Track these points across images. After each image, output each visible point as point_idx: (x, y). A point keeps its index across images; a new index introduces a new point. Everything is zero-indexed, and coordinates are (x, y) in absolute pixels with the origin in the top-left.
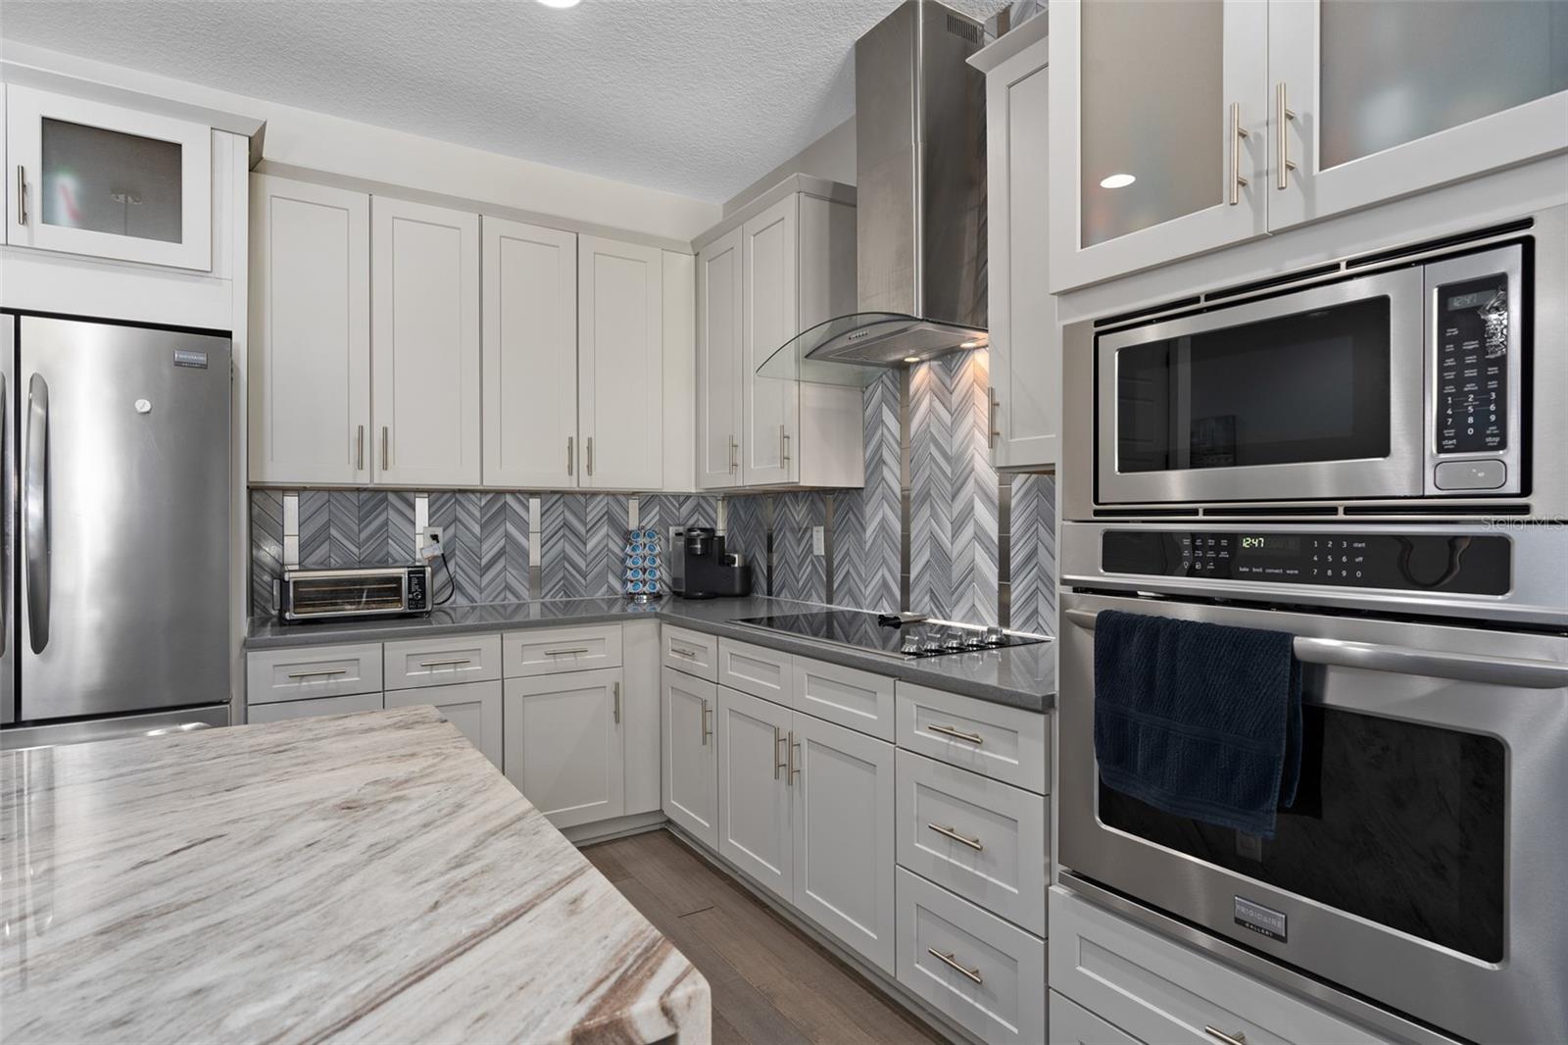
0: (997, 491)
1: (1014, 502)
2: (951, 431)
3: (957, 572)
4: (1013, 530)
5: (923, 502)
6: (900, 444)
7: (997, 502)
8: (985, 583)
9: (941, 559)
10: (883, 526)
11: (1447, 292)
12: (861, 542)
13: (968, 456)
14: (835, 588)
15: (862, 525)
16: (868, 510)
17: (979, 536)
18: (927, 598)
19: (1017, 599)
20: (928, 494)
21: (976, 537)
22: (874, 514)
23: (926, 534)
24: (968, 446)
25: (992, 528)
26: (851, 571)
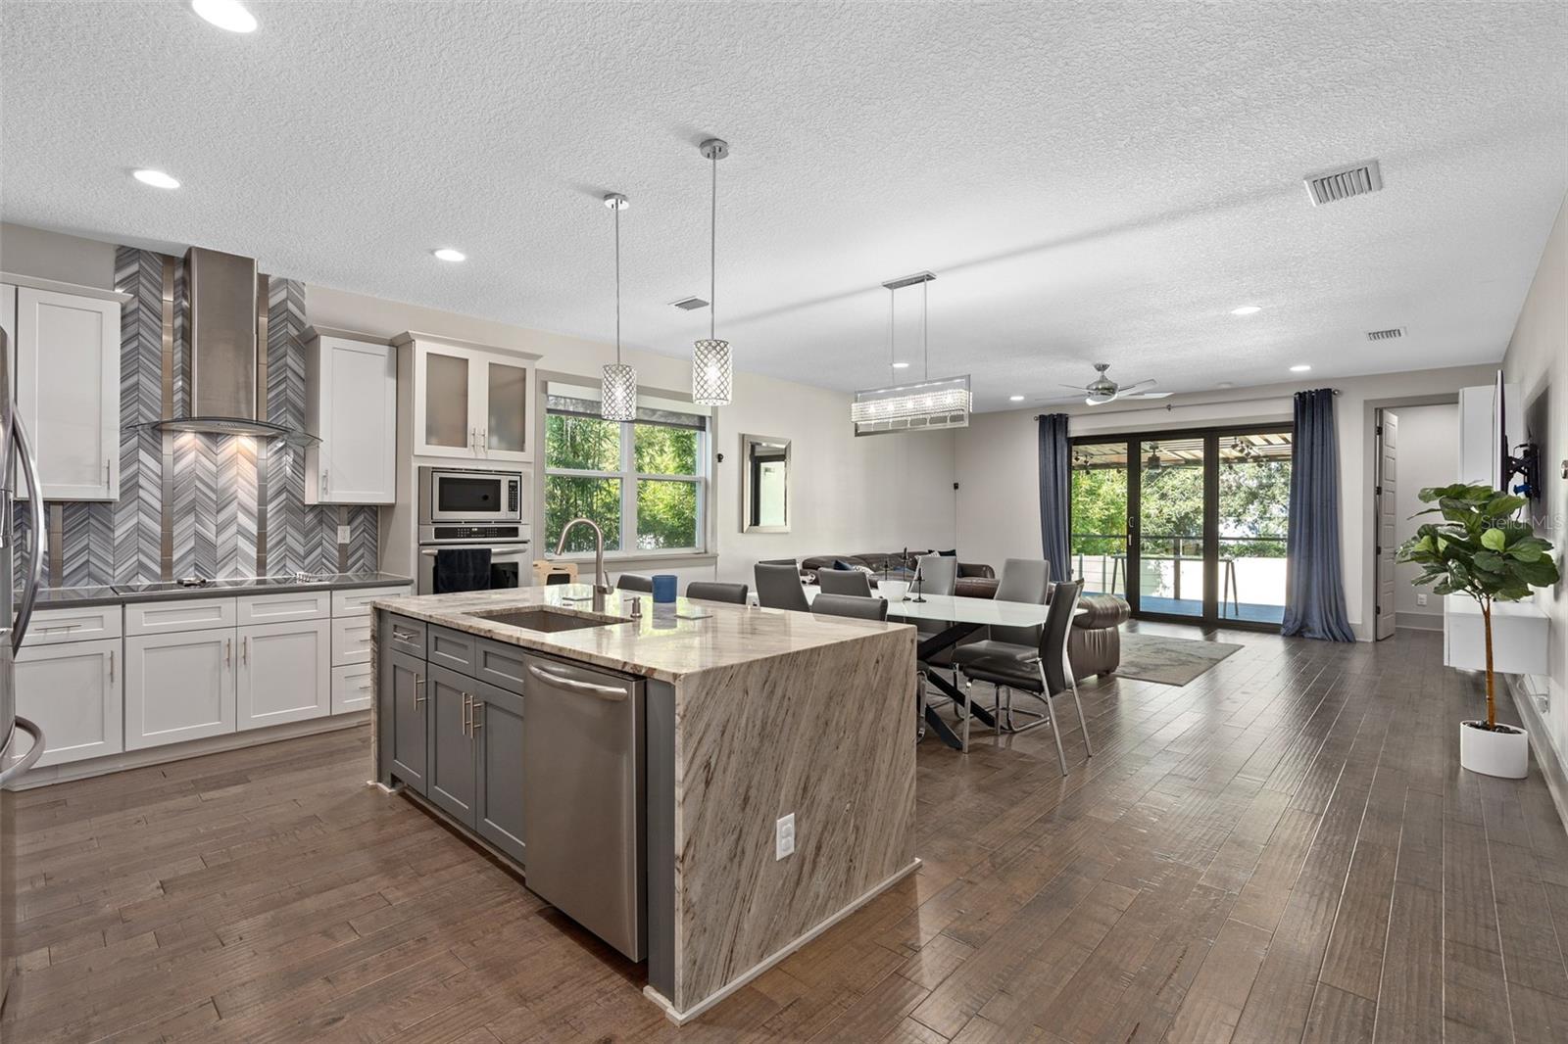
0: (256, 510)
1: (269, 515)
2: (216, 476)
3: (220, 553)
4: (268, 529)
5: (188, 513)
6: (161, 478)
7: (256, 515)
8: (246, 557)
9: (204, 545)
10: (139, 530)
11: (510, 481)
12: (109, 540)
13: (232, 491)
14: (65, 573)
15: (109, 528)
16: (118, 518)
17: (242, 532)
18: (193, 568)
19: (271, 562)
20: (194, 509)
21: (238, 532)
22: (123, 522)
23: (191, 531)
24: (232, 485)
25: (253, 528)
26: (92, 559)
